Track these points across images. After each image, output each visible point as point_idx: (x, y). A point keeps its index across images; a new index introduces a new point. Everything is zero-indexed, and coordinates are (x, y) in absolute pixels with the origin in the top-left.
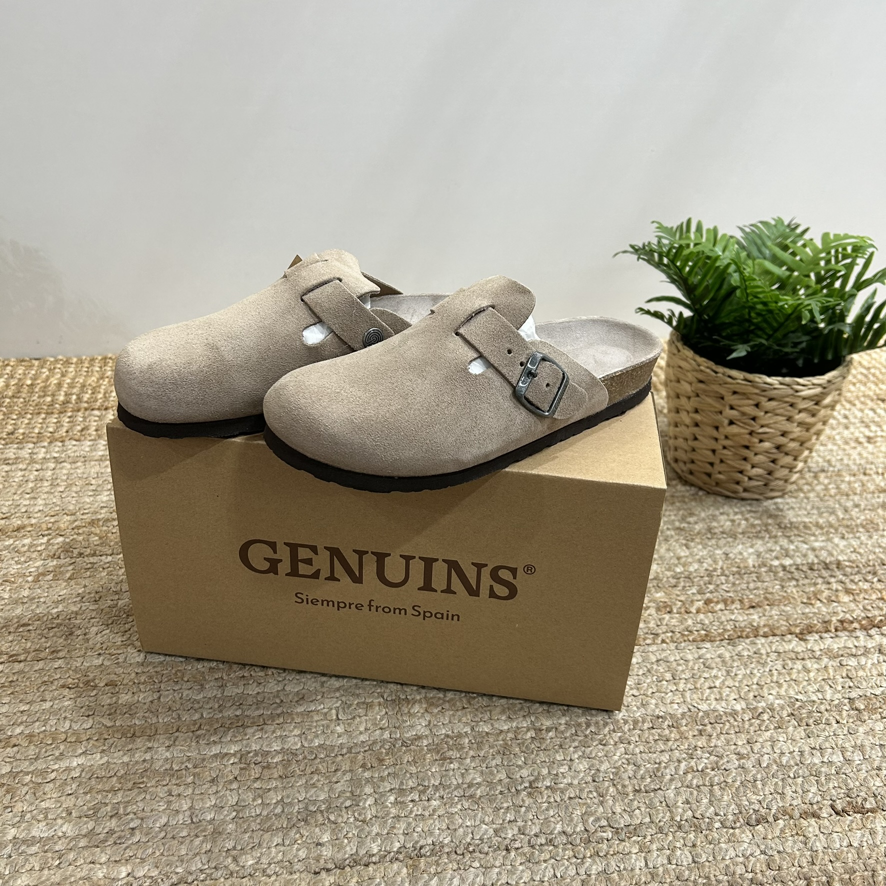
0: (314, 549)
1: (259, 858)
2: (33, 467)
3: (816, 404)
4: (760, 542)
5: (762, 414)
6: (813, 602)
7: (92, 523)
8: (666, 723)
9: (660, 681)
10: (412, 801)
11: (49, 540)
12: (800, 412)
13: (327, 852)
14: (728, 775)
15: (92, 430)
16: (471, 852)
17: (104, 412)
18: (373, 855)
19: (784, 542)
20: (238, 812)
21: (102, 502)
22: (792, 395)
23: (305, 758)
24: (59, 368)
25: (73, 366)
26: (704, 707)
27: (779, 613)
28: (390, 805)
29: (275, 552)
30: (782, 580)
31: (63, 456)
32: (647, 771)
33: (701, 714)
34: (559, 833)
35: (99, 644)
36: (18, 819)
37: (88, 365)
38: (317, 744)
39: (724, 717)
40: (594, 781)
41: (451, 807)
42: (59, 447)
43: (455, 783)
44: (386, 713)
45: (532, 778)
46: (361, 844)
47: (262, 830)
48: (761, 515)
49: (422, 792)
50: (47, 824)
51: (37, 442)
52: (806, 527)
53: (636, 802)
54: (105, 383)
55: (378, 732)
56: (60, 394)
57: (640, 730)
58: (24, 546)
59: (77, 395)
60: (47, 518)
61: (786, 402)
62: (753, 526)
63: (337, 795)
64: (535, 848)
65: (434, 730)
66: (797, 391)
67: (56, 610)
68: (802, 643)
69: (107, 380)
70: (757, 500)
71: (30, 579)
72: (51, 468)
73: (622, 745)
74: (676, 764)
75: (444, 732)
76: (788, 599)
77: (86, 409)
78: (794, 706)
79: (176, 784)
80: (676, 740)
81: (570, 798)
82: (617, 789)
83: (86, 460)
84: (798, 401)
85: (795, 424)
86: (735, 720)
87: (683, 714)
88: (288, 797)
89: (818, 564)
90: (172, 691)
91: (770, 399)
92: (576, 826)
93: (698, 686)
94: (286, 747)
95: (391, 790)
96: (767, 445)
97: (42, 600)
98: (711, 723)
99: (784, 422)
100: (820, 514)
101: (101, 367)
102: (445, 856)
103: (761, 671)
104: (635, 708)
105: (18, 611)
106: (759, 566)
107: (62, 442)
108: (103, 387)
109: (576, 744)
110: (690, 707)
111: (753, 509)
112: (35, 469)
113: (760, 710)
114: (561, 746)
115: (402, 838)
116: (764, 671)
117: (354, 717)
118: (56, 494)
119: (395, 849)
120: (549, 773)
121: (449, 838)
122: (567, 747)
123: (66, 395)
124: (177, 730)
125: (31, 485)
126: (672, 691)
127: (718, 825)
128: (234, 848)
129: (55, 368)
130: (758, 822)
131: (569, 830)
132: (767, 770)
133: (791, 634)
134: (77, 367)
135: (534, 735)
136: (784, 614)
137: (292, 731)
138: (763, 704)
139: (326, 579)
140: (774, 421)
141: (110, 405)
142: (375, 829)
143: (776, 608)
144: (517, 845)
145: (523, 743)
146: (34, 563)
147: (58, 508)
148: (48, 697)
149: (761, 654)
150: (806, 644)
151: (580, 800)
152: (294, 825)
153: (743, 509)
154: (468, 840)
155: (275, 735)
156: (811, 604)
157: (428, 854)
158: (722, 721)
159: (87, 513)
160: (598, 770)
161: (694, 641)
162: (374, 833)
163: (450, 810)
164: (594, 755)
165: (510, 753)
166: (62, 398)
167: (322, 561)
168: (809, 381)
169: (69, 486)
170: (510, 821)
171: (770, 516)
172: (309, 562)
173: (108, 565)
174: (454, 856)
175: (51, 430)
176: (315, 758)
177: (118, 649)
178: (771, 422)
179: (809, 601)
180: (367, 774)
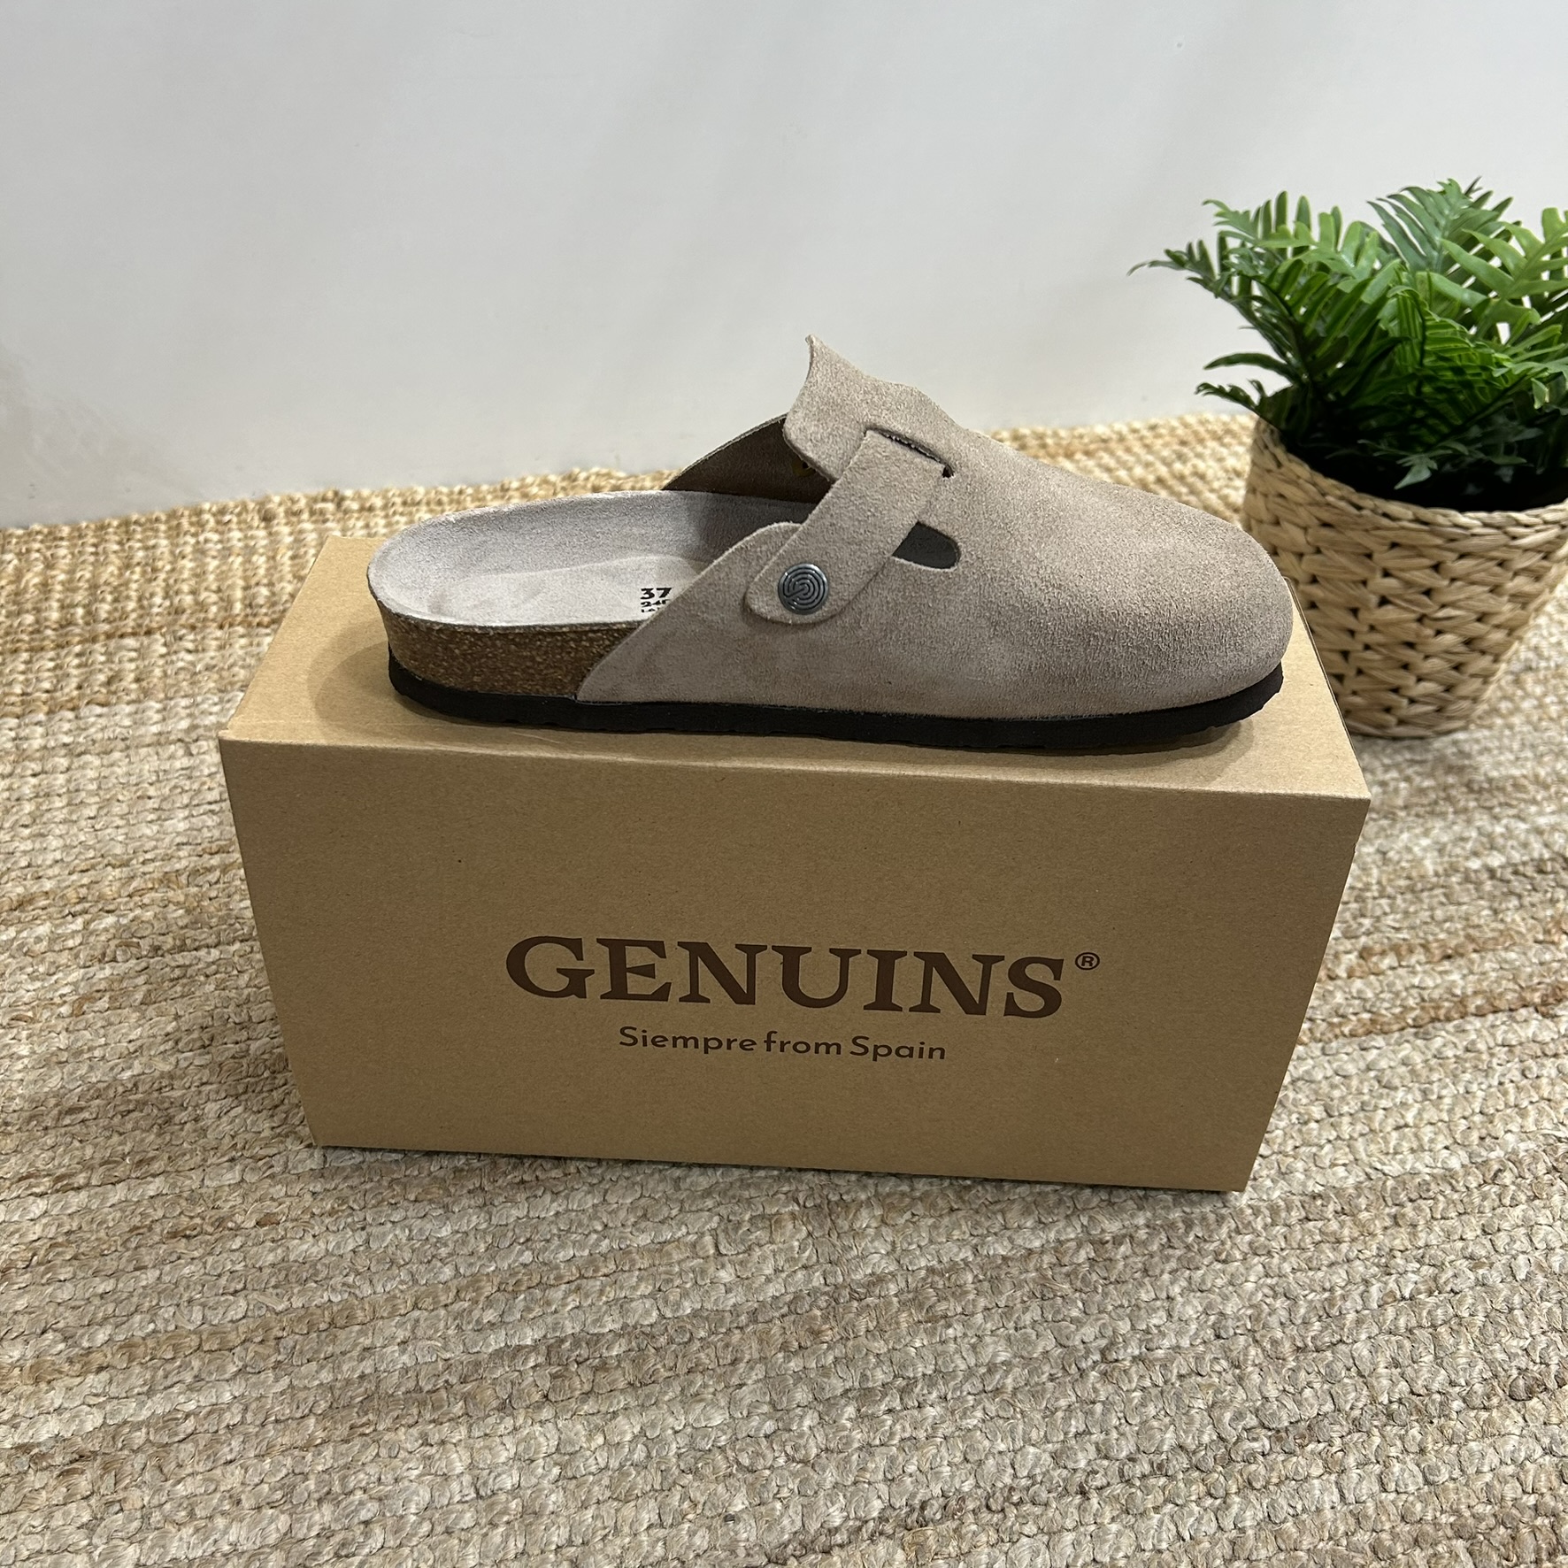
0: (658, 948)
1: (621, 1557)
2: (24, 769)
3: (1545, 558)
4: (1439, 824)
5: (1446, 583)
6: (1556, 938)
7: (166, 880)
8: (1331, 1207)
9: (1306, 1123)
10: (890, 1411)
11: (87, 924)
12: (1516, 574)
13: (746, 1533)
14: (1460, 1302)
15: (128, 681)
16: (1016, 1505)
17: (146, 641)
18: (837, 1530)
19: (1482, 820)
20: (563, 1467)
21: (178, 834)
22: (1506, 545)
23: (671, 1341)
24: (38, 551)
25: (65, 543)
26: (1393, 1168)
27: (1496, 966)
28: (849, 1425)
29: (579, 957)
30: (1492, 898)
31: (81, 740)
32: (1311, 1306)
33: (1390, 1183)
34: (1173, 1449)
35: (227, 1139)
36: (136, 1524)
37: (94, 540)
38: (689, 1311)
39: (1433, 1186)
40: (1218, 1337)
41: (964, 1415)
42: (69, 721)
43: (963, 1367)
44: (810, 1234)
45: (1103, 1343)
46: (808, 1510)
47: (616, 1499)
48: (1433, 769)
49: (903, 1392)
50: (197, 1530)
51: (23, 715)
52: (1517, 786)
53: (1303, 1374)
54: (136, 577)
55: (800, 1275)
56: (50, 608)
57: (1286, 1225)
58: (39, 940)
59: (84, 606)
60: (74, 877)
61: (1492, 559)
62: (1422, 791)
63: (745, 1413)
64: (1133, 1485)
65: (905, 1261)
66: (1514, 538)
67: (127, 1074)
68: (1548, 1022)
69: (138, 569)
70: (1421, 738)
71: (64, 1010)
72: (63, 769)
73: (1256, 1259)
74: (1362, 1288)
75: (923, 1263)
76: (1507, 937)
77: (109, 636)
78: (1556, 1152)
79: (434, 1421)
80: (1353, 1240)
81: (1180, 1377)
82: (1264, 1350)
83: (129, 745)
84: (1516, 555)
85: (1506, 598)
86: (1454, 1189)
87: (1358, 1187)
88: (653, 1425)
89: (1552, 859)
90: (389, 1225)
91: (1462, 556)
92: (1201, 1432)
93: (1376, 1126)
94: (631, 1322)
95: (847, 1391)
96: (1449, 639)
97: (97, 1053)
98: (1411, 1200)
99: (1484, 597)
100: (1539, 758)
101: (120, 543)
102: (971, 1517)
103: (1484, 1087)
104: (1268, 1183)
105: (54, 1082)
106: (1448, 875)
107: (73, 709)
108: (134, 586)
109: (1173, 1264)
110: (1368, 1170)
111: (1418, 758)
112: (30, 772)
113: (1496, 1167)
114: (1145, 1271)
115: (883, 1488)
116: (1490, 1086)
117: (750, 1248)
118: (83, 823)
119: (875, 1514)
120: (1133, 1327)
121: (971, 1481)
122: (1158, 1272)
123: (62, 607)
124: (415, 1306)
125: (28, 807)
126: (1329, 1141)
127: (1457, 1405)
128: (570, 1543)
129: (28, 551)
130: (1530, 1393)
131: (1190, 1443)
132: (1527, 1286)
133: (1525, 1006)
134: (75, 545)
135: (1092, 1255)
136: (1507, 966)
137: (634, 1288)
138: (1499, 1153)
139: (681, 1000)
140: (1467, 595)
141: (154, 625)
142: (830, 1477)
143: (1490, 955)
144: (1099, 1480)
145: (1075, 1272)
146: (66, 975)
147: (91, 854)
148: (147, 1260)
149: (1479, 1052)
150: (1557, 1024)
151: (1199, 1379)
152: (675, 1483)
153: (1399, 758)
154: (1008, 1480)
155: (604, 1299)
156: (1553, 943)
157: (938, 1516)
158: (1431, 1193)
159: (153, 860)
160: (1222, 1314)
161: (1353, 1035)
162: (828, 1485)
163: (964, 1422)
164: (1209, 1285)
165: (1055, 1296)
166: (55, 616)
167: (675, 968)
168: (1537, 516)
169: (105, 804)
170: (1077, 1435)
171: (1450, 769)
172: (648, 971)
173: (214, 967)
174: (985, 1516)
175: (47, 685)
176: (691, 1340)
177: (266, 1146)
178: (1462, 596)
179: (1548, 938)
180: (794, 1364)
